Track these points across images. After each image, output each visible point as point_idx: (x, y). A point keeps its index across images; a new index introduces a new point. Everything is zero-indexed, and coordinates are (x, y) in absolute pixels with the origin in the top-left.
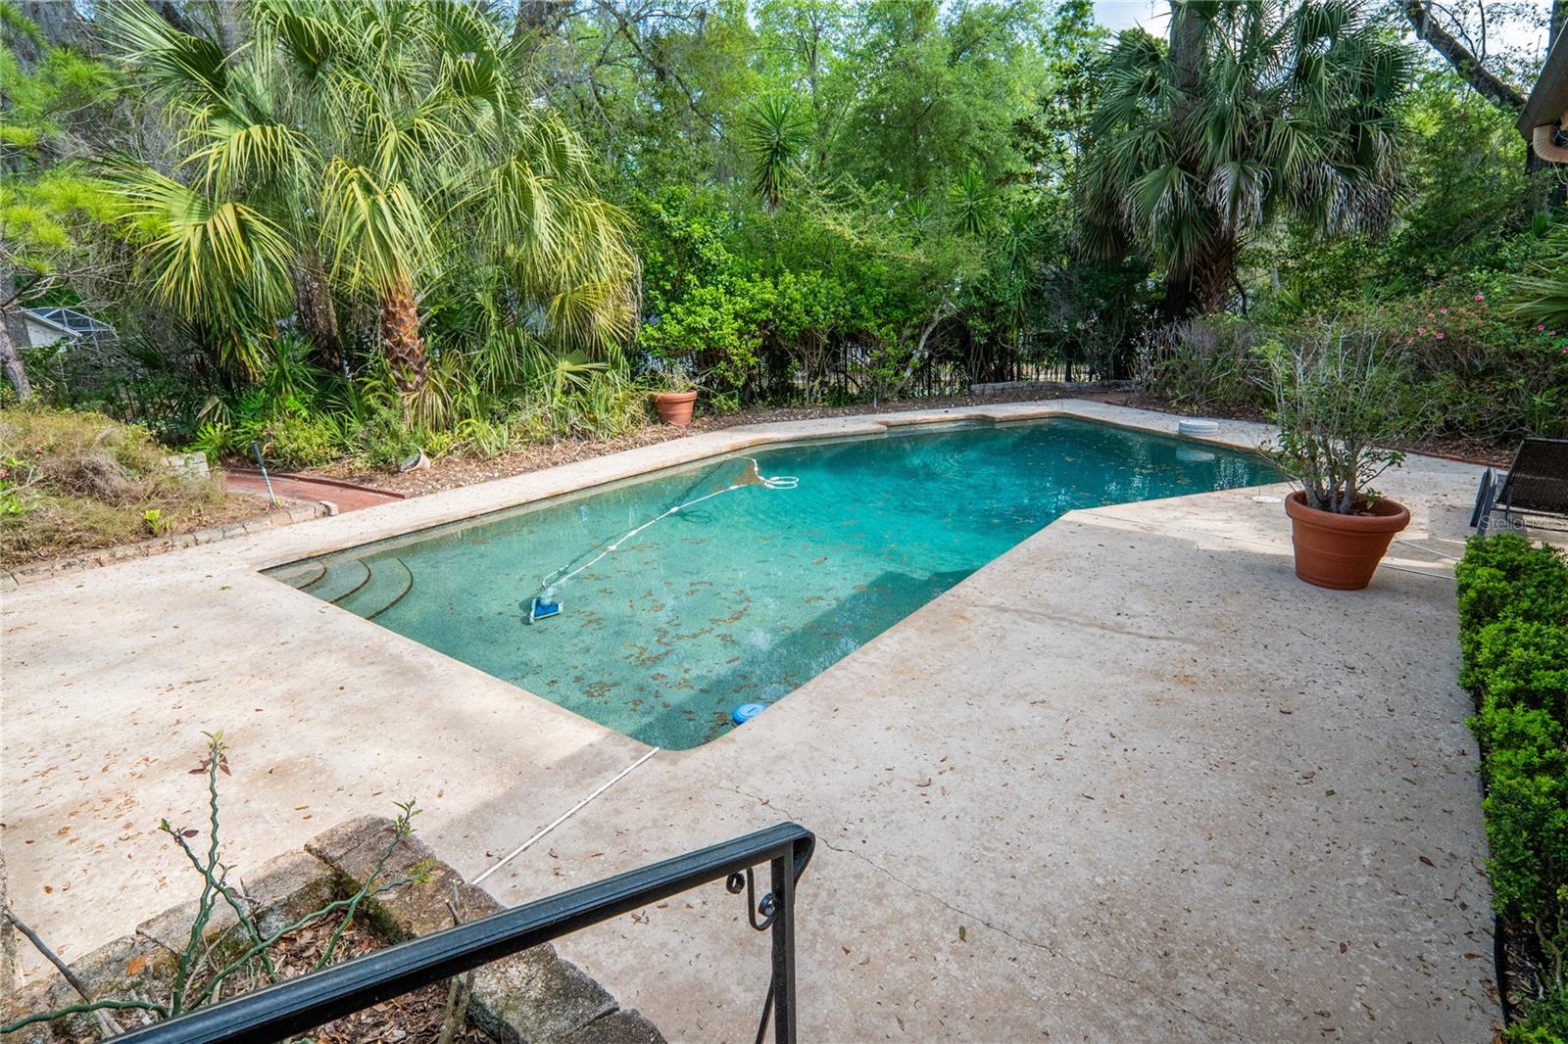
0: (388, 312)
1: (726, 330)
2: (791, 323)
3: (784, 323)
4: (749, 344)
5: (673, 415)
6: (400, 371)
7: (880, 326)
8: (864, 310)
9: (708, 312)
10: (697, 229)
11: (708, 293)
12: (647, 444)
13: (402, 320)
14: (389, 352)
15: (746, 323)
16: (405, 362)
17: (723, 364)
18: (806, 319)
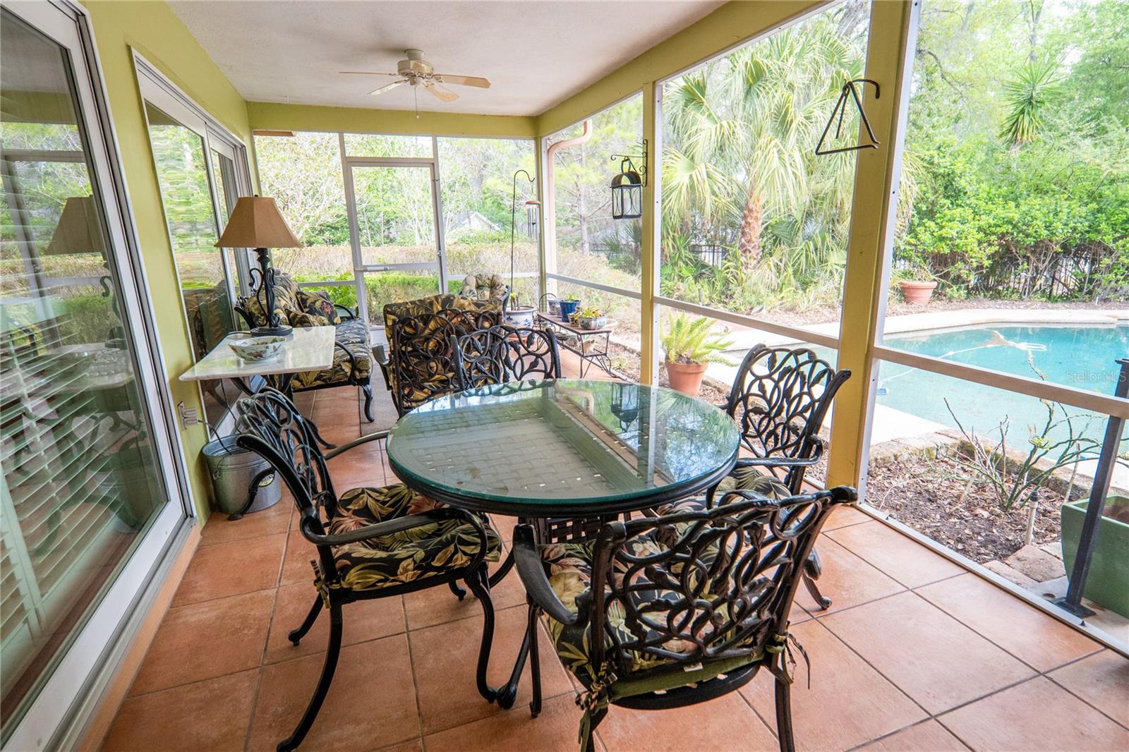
0: (746, 223)
1: (970, 239)
2: (1027, 236)
3: (1021, 235)
4: (987, 250)
5: (916, 298)
6: (746, 257)
7: (1115, 240)
8: (1103, 226)
9: (956, 226)
10: (959, 167)
11: (957, 212)
12: (901, 314)
13: (754, 228)
14: (742, 246)
15: (986, 234)
16: (750, 252)
17: (960, 265)
18: (1044, 233)
